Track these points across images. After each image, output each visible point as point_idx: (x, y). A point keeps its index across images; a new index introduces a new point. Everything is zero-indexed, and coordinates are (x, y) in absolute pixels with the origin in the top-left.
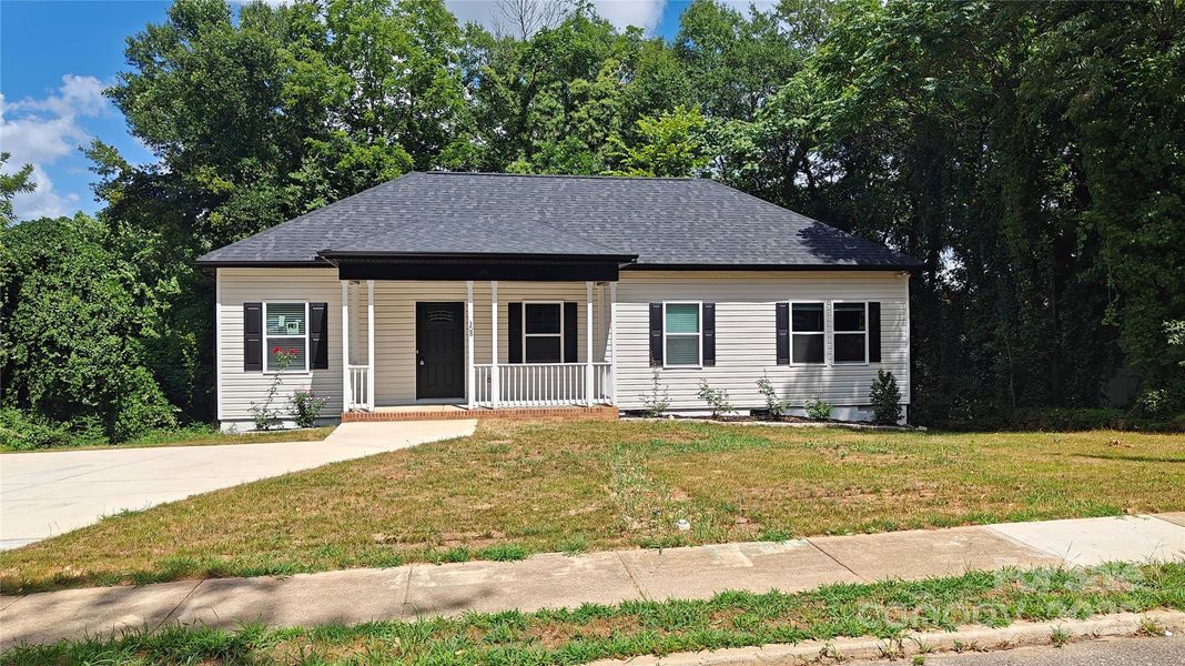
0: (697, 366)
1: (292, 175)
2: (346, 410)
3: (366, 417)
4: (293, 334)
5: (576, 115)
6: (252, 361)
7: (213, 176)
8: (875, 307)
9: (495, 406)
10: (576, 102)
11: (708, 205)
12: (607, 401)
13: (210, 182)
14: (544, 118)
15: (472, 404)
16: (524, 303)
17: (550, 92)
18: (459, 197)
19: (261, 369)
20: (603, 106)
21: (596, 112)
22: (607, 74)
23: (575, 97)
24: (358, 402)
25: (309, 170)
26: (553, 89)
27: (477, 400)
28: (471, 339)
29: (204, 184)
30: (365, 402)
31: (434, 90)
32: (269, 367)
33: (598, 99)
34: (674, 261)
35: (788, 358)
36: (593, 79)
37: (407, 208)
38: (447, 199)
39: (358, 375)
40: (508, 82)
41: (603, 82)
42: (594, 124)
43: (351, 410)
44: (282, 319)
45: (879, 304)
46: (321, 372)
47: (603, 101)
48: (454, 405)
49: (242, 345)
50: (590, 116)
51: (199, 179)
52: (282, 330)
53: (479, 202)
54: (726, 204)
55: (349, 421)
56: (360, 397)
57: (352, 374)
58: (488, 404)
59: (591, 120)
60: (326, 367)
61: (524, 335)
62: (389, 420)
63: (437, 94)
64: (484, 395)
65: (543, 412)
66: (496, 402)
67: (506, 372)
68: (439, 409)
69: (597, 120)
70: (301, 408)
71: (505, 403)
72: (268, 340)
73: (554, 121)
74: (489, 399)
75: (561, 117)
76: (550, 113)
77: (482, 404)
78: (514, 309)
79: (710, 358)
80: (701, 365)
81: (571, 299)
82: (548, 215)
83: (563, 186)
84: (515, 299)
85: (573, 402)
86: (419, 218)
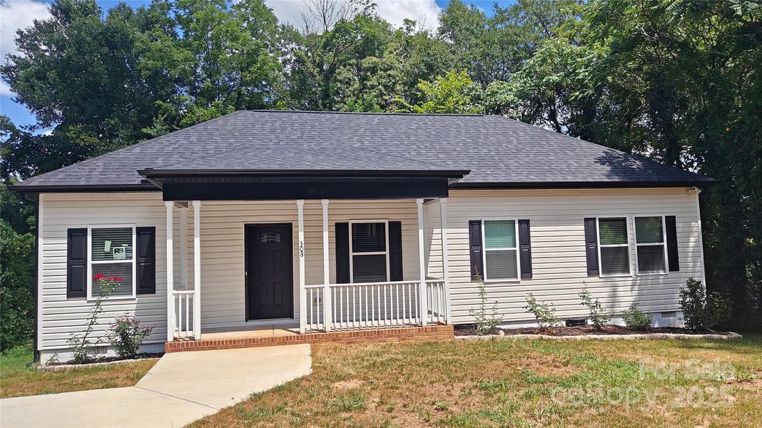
0: (515, 280)
1: (144, 130)
2: (170, 339)
3: (192, 345)
4: (119, 258)
5: (369, 83)
6: (75, 288)
7: (80, 132)
8: (671, 221)
9: (328, 329)
10: (369, 74)
11: (505, 134)
12: (441, 320)
13: (78, 137)
14: (343, 87)
15: (304, 327)
16: (350, 223)
17: (348, 67)
18: (284, 129)
19: (85, 295)
20: (390, 75)
21: (384, 81)
22: (391, 52)
23: (367, 70)
24: (184, 330)
25: (159, 127)
26: (350, 65)
27: (309, 323)
28: (302, 260)
29: (73, 138)
30: (191, 329)
31: (259, 65)
32: (94, 294)
33: (386, 70)
34: (491, 180)
35: (598, 269)
36: (381, 56)
37: (235, 137)
38: (273, 131)
39: (184, 300)
40: (315, 61)
41: (388, 58)
42: (383, 89)
43: (175, 339)
44: (108, 244)
45: (675, 216)
46: (147, 298)
47: (389, 72)
48: (285, 327)
49: (65, 272)
50: (379, 84)
51: (68, 134)
52: (108, 256)
53: (303, 133)
54: (521, 134)
55: (173, 351)
56: (186, 325)
57: (177, 300)
58: (320, 327)
59: (380, 87)
60: (154, 292)
61: (351, 254)
62: (216, 348)
63: (260, 68)
64: (316, 317)
65: (377, 335)
66: (328, 325)
67: (338, 293)
68: (268, 333)
69: (385, 86)
70: (124, 336)
71: (337, 325)
72: (93, 266)
73: (351, 88)
74: (322, 322)
75: (356, 86)
76: (348, 82)
77: (314, 327)
78: (341, 229)
79: (527, 272)
80: (519, 279)
81: (395, 218)
82: (367, 143)
83: (376, 121)
84: (342, 219)
85: (406, 321)
86: (247, 145)
